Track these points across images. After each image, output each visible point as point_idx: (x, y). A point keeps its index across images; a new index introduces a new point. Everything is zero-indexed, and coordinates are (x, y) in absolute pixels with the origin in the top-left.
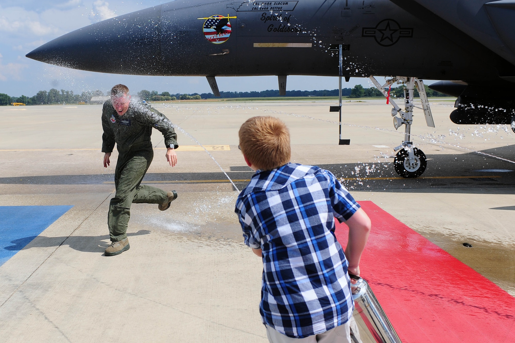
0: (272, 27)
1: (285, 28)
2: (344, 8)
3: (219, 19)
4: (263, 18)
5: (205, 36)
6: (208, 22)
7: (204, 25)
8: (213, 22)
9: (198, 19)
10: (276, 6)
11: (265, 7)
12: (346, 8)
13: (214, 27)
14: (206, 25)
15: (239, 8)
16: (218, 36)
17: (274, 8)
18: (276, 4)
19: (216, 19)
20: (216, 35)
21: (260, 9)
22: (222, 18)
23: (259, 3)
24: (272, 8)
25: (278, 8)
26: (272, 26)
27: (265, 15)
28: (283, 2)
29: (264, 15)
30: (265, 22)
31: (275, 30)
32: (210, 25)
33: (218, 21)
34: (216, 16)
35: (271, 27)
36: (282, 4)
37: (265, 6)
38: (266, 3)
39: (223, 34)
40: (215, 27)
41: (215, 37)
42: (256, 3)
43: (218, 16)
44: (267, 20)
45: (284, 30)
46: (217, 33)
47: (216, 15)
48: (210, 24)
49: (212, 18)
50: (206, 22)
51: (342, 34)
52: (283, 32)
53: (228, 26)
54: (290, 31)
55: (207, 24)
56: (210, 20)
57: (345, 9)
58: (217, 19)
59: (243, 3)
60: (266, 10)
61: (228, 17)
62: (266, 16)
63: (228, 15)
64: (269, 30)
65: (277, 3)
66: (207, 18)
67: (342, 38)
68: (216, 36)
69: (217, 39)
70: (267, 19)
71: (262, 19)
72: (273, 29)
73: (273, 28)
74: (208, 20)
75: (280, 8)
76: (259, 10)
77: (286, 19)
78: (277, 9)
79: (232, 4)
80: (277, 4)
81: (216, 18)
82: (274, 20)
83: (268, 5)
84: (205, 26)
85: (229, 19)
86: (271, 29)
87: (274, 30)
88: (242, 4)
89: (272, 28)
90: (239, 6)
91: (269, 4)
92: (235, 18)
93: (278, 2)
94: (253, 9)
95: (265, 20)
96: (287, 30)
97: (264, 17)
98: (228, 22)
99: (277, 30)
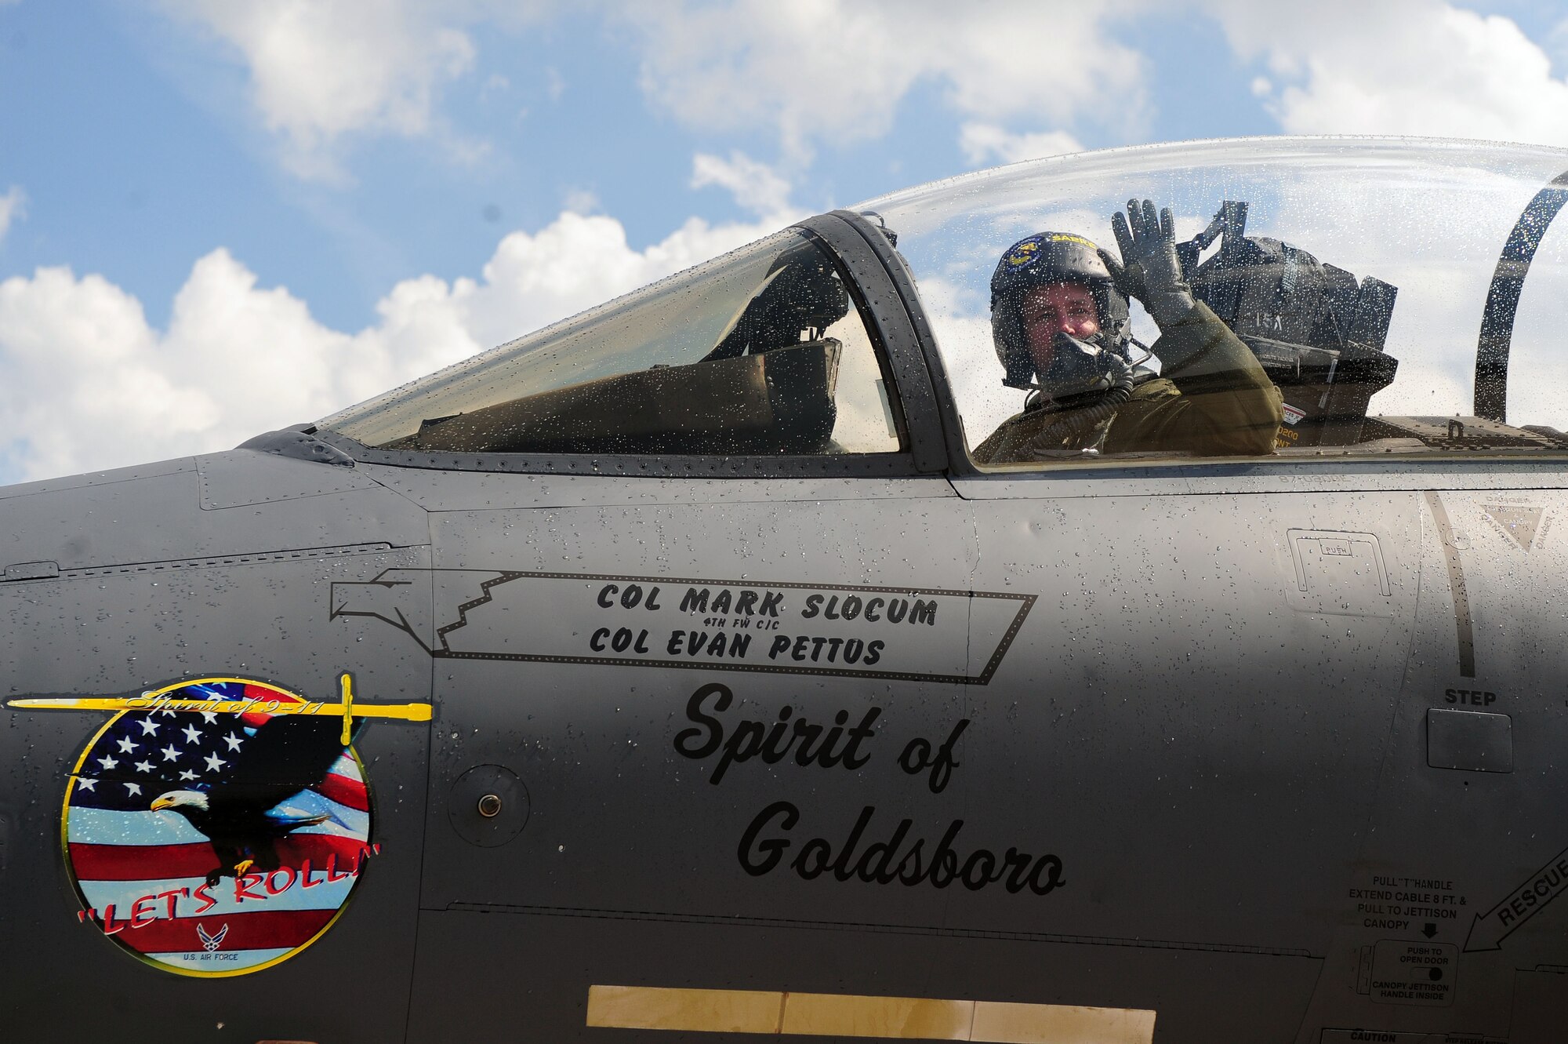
0: (787, 825)
1: (906, 845)
2: (1448, 692)
3: (247, 719)
4: (697, 732)
5: (83, 884)
6: (127, 745)
7: (77, 770)
8: (180, 742)
9: (12, 703)
10: (819, 627)
11: (721, 636)
12: (1463, 693)
13: (182, 797)
14: (104, 774)
15: (462, 623)
16: (226, 897)
17: (811, 646)
18: (822, 607)
19: (209, 717)
20: (203, 880)
21: (672, 650)
22: (278, 709)
23: (656, 591)
24: (787, 641)
25: (842, 648)
26: (784, 815)
27: (722, 706)
28: (888, 598)
29: (707, 706)
30: (716, 779)
31: (811, 864)
32: (138, 778)
33: (234, 742)
34: (218, 688)
35: (772, 830)
36: (876, 610)
37: (722, 623)
38: (726, 594)
39: (282, 876)
40: (199, 799)
41: (187, 908)
42: (629, 584)
43: (235, 692)
44: (742, 758)
45: (902, 866)
46: (215, 863)
47: (216, 681)
48: (144, 767)
49: (171, 706)
50: (107, 746)
51: (1430, 930)
52: (884, 879)
53: (343, 793)
54: (957, 882)
55: (109, 763)
56: (149, 727)
57: (1451, 698)
58: (227, 722)
59: (495, 582)
60: (727, 658)
61: (345, 709)
62: (729, 722)
63: (346, 680)
64: (757, 857)
65: (834, 600)
66: (122, 706)
67: (1436, 974)
68: (200, 894)
69: (213, 923)
70: (741, 750)
71: (691, 743)
72: (789, 855)
73: (798, 838)
74: (129, 724)
75: (865, 652)
76: (657, 648)
77: (924, 754)
78: (831, 657)
79: (389, 585)
80: (830, 615)
81: (212, 707)
82: (802, 759)
83: (743, 615)
84: (87, 784)
85: (348, 723)
86: (776, 847)
87: (799, 863)
88: (486, 586)
89: (783, 835)
90: (463, 609)
91: (756, 607)
92: (411, 718)
93: (843, 596)
94: (601, 641)
95: (719, 754)
96: (924, 869)
97: (705, 729)
98: (340, 750)
99: (830, 862)
